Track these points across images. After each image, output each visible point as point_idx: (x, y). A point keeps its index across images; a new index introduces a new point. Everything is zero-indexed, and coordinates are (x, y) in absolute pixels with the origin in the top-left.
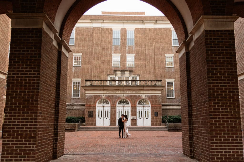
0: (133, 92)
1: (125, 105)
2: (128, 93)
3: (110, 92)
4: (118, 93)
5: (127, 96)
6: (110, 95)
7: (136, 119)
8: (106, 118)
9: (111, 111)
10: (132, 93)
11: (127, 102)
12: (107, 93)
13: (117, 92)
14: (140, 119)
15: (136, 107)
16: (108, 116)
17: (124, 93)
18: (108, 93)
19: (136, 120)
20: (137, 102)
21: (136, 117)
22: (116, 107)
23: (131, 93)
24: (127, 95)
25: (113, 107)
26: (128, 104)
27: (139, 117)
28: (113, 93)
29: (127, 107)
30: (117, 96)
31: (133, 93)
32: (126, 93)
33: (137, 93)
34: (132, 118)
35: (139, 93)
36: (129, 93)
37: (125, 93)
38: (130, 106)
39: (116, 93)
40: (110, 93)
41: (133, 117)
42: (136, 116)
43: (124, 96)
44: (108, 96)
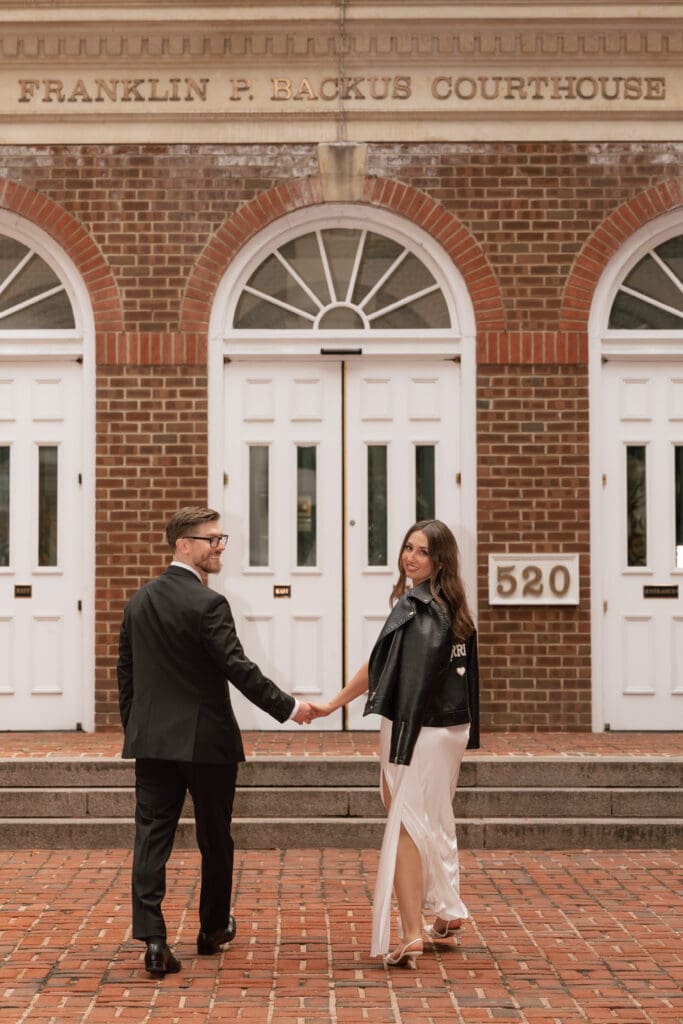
0: (516, 87)
1: (368, 332)
2: (421, 100)
3: (80, 93)
4: (244, 106)
5: (413, 173)
6: (85, 148)
7: (585, 593)
8: (23, 592)
9: (109, 447)
10: (501, 104)
11: (416, 272)
12: (37, 105)
13: (219, 96)
14: (651, 592)
15: (582, 368)
16: (47, 553)
17: (343, 118)
18: (55, 107)
19: (579, 614)
20: (592, 278)
21: (585, 570)
22: (203, 368)
23: (478, 104)
24: (406, 145)
25: (143, 368)
26: (431, 313)
27: (637, 553)
28: (132, 107)
29: (400, 378)
30: (224, 161)
31: (518, 105)
32: (390, 105)
33: (599, 104)
34: (504, 574)
35: (642, 105)
36: (453, 104)
37: (369, 105)
38: (468, 351)
39: (197, 106)
40: (79, 107)
41: (519, 563)
42: (584, 548)
43: (359, 160)
44: (45, 160)
